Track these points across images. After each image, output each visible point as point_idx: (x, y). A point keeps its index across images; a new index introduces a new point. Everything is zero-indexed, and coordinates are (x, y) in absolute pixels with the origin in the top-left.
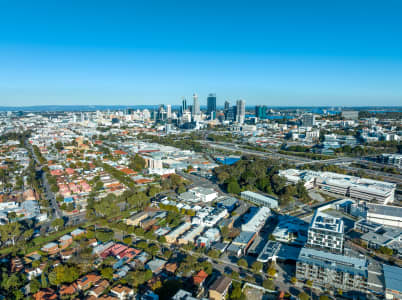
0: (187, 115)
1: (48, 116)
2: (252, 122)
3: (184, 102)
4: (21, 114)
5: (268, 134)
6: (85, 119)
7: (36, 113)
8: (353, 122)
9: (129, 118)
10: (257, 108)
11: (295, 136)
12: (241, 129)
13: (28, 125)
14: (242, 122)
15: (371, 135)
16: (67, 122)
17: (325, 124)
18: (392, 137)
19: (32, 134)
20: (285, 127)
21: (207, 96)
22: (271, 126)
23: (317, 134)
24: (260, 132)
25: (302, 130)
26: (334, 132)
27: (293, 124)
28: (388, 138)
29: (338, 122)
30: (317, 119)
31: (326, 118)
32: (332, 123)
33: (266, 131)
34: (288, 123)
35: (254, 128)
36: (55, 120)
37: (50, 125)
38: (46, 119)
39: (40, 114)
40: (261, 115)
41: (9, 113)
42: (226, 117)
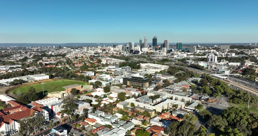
1: (73, 48)
3: (141, 41)
4: (60, 47)
6: (91, 50)
7: (67, 47)
9: (112, 49)
13: (64, 52)
16: (82, 51)
19: (67, 55)
21: (153, 38)
36: (77, 50)
37: (74, 52)
38: (73, 50)
39: (69, 47)
40: (178, 48)
41: (54, 47)
42: (160, 49)
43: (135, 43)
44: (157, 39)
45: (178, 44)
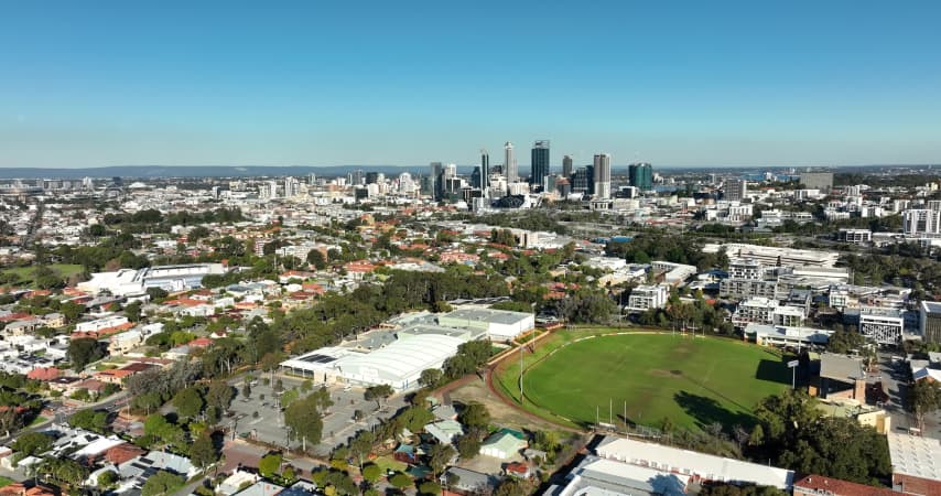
0: (500, 183)
2: (627, 194)
3: (485, 158)
5: (662, 214)
8: (816, 192)
10: (633, 170)
11: (711, 214)
12: (610, 206)
14: (607, 194)
15: (840, 210)
17: (767, 195)
18: (872, 212)
20: (691, 202)
21: (532, 146)
22: (664, 201)
23: (749, 210)
24: (648, 210)
25: (723, 204)
26: (779, 207)
27: (705, 196)
28: (865, 214)
29: (791, 193)
30: (750, 188)
31: (770, 186)
32: (779, 195)
33: (656, 208)
34: (697, 196)
35: (635, 204)
40: (640, 182)
42: (572, 187)
43: (458, 167)
44: (548, 150)
45: (640, 172)
